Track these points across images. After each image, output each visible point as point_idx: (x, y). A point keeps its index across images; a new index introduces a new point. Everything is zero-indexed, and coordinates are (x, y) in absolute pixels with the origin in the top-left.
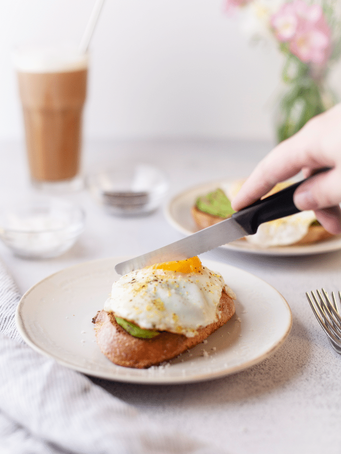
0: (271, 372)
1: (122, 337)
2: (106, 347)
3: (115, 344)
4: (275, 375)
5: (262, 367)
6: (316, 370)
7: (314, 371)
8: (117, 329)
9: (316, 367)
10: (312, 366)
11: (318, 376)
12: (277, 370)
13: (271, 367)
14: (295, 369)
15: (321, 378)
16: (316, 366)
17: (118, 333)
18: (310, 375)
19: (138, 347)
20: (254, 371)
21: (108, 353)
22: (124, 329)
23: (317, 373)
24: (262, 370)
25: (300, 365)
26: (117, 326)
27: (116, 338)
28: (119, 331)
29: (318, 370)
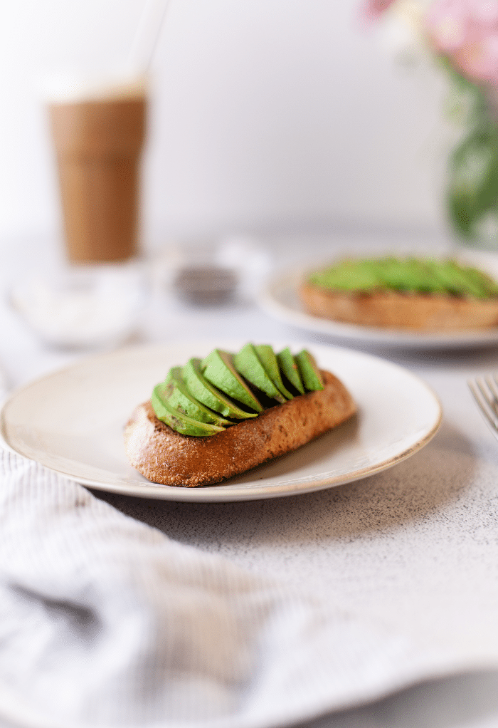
0: (407, 498)
1: (163, 438)
2: (138, 457)
3: (152, 450)
4: (413, 502)
5: (392, 490)
6: (482, 495)
7: (479, 496)
8: (156, 427)
9: (481, 490)
10: (475, 489)
11: (485, 501)
12: (416, 494)
13: (408, 490)
14: (446, 493)
15: (489, 505)
16: (482, 488)
17: (158, 433)
18: (472, 501)
19: (188, 451)
20: (377, 497)
21: (141, 466)
22: (167, 426)
23: (483, 497)
24: (392, 495)
25: (456, 488)
26: (156, 422)
27: (153, 440)
28: (160, 430)
29: (485, 494)
